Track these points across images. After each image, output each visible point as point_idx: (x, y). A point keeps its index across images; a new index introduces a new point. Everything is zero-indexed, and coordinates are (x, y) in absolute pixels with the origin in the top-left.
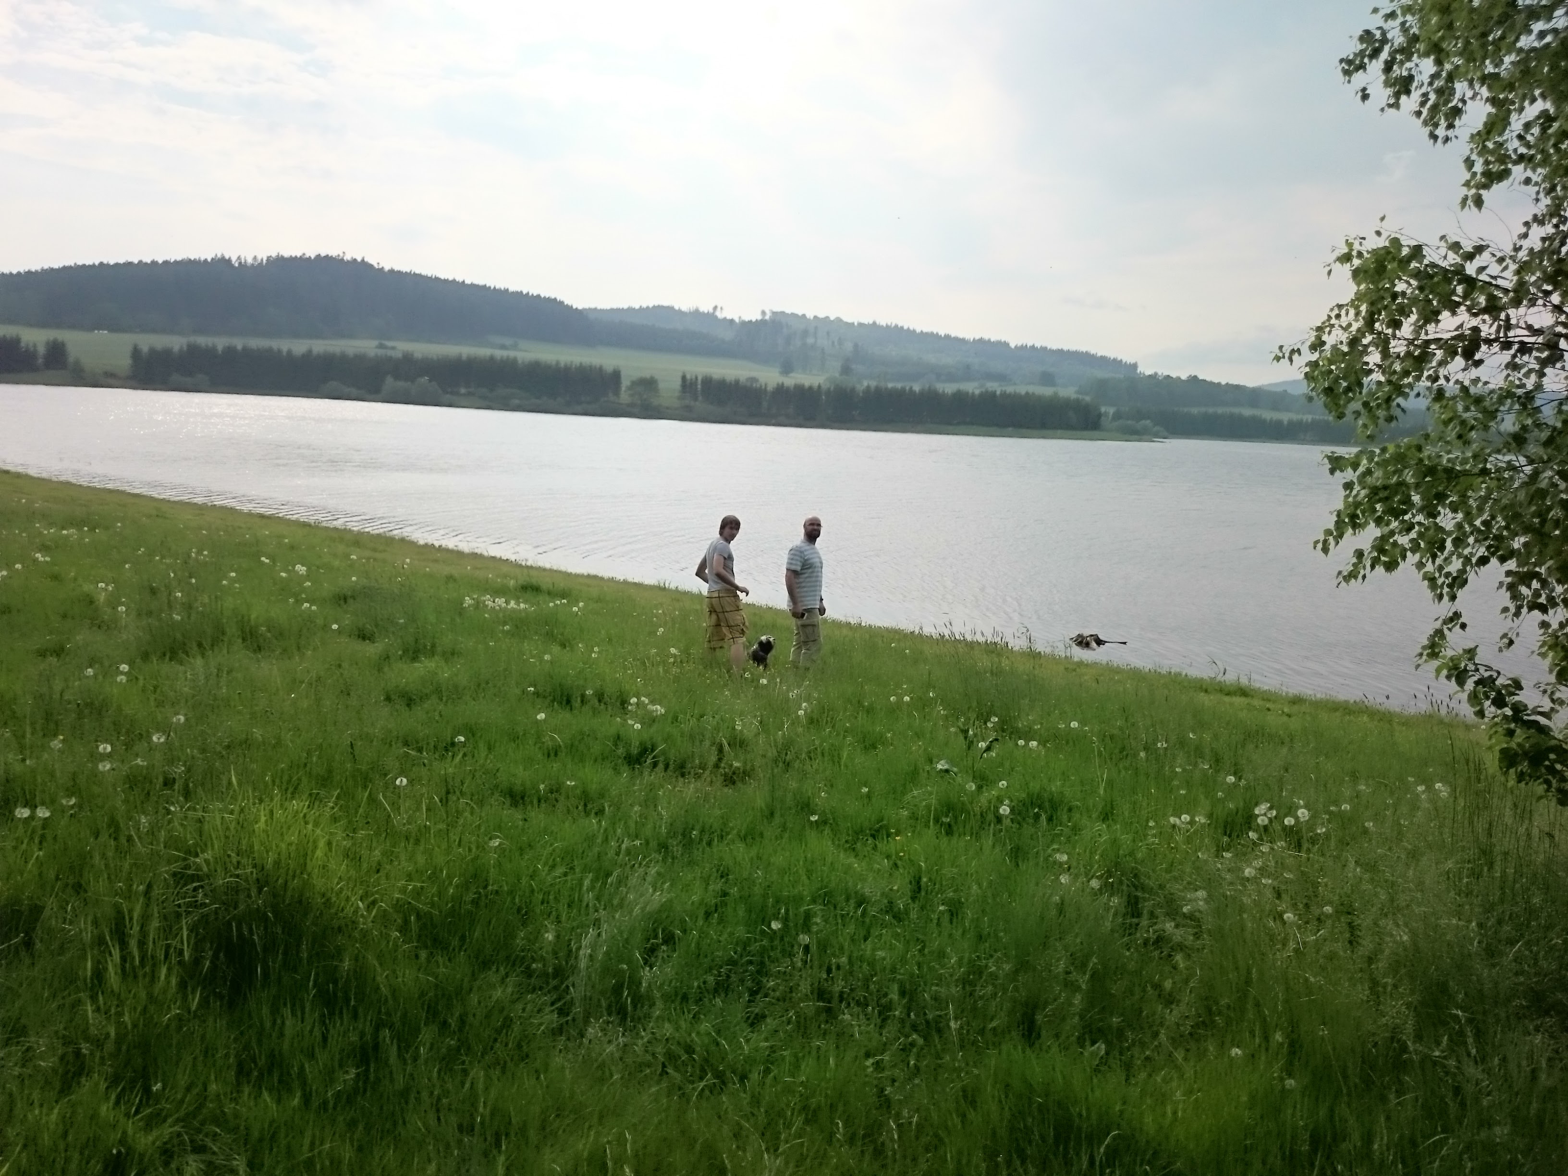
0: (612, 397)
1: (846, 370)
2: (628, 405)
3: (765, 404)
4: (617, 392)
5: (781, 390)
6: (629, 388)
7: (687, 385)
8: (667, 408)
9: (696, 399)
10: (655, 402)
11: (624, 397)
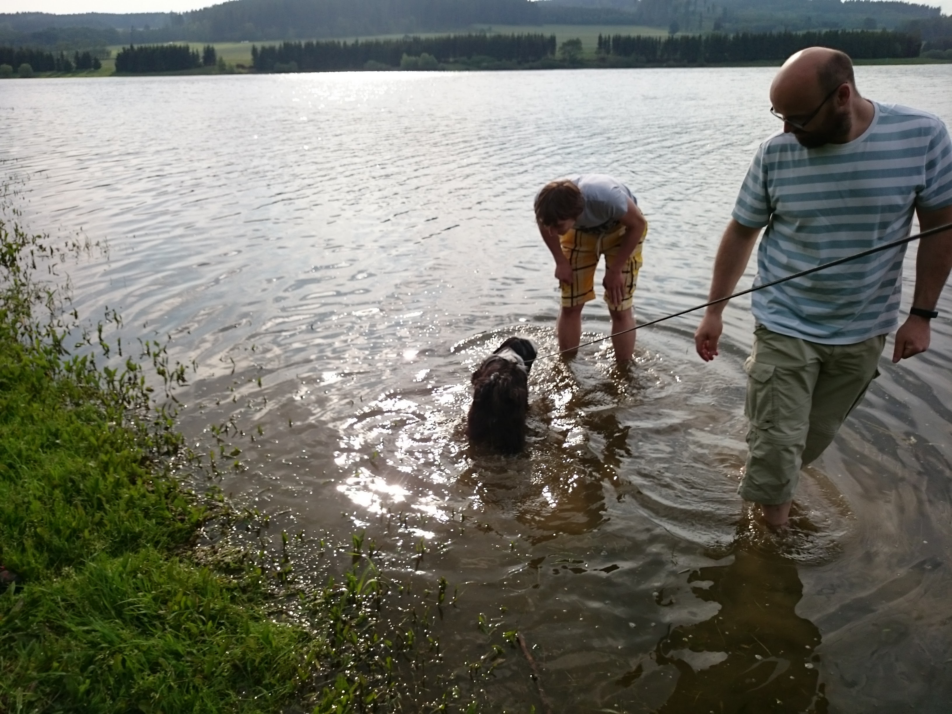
0: (550, 56)
1: (717, 26)
2: (561, 61)
3: (659, 53)
4: (553, 52)
5: (670, 42)
6: (561, 48)
7: (603, 43)
8: (588, 61)
9: (608, 52)
10: (579, 57)
11: (558, 55)
